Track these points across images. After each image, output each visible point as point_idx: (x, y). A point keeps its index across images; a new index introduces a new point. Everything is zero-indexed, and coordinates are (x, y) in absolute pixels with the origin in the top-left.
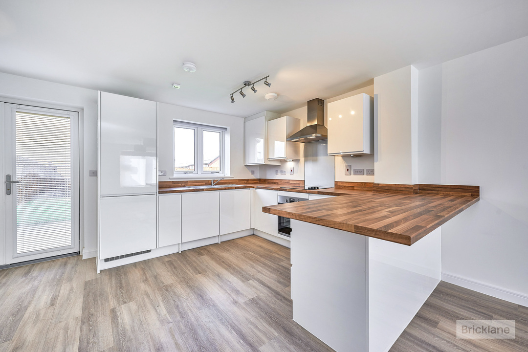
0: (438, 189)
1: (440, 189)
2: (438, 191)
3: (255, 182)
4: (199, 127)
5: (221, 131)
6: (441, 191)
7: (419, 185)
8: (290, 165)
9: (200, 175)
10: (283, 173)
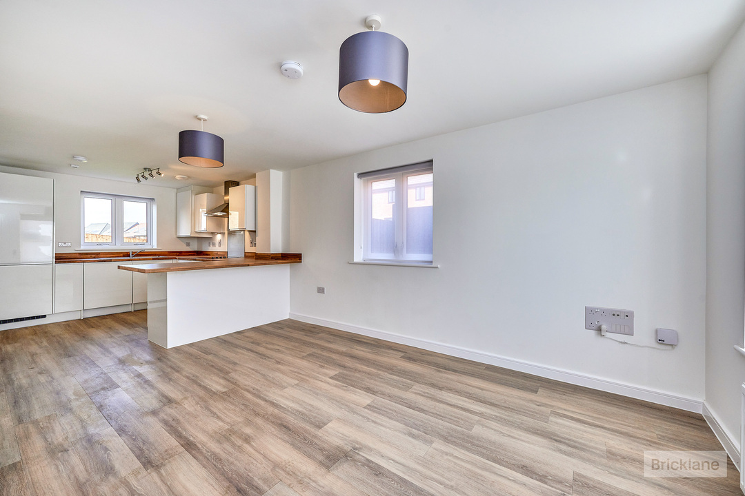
3: (190, 253)
4: (117, 198)
5: (147, 201)
8: (219, 237)
9: (118, 247)
10: (214, 244)
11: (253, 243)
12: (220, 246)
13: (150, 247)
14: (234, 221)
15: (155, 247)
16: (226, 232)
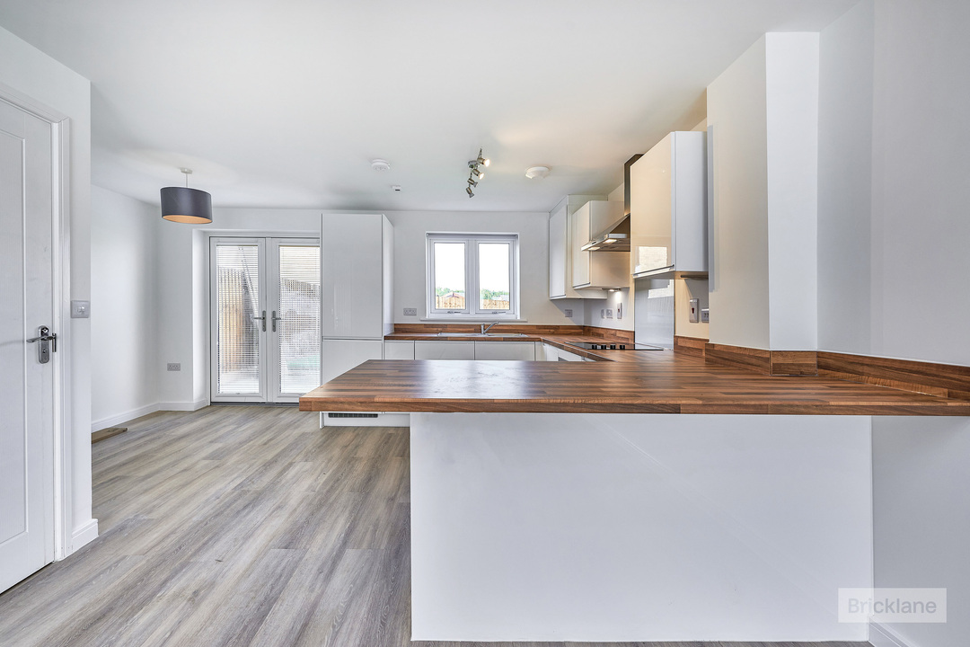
0: (860, 369)
1: (866, 369)
2: (862, 374)
3: (573, 331)
4: (472, 239)
5: (510, 240)
6: (869, 375)
7: (819, 354)
8: (618, 297)
9: (472, 317)
10: (609, 313)
11: (699, 312)
12: (620, 318)
13: (511, 317)
14: (647, 258)
15: (519, 318)
16: (632, 286)
